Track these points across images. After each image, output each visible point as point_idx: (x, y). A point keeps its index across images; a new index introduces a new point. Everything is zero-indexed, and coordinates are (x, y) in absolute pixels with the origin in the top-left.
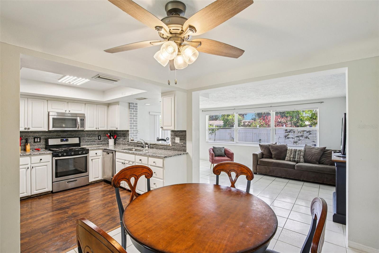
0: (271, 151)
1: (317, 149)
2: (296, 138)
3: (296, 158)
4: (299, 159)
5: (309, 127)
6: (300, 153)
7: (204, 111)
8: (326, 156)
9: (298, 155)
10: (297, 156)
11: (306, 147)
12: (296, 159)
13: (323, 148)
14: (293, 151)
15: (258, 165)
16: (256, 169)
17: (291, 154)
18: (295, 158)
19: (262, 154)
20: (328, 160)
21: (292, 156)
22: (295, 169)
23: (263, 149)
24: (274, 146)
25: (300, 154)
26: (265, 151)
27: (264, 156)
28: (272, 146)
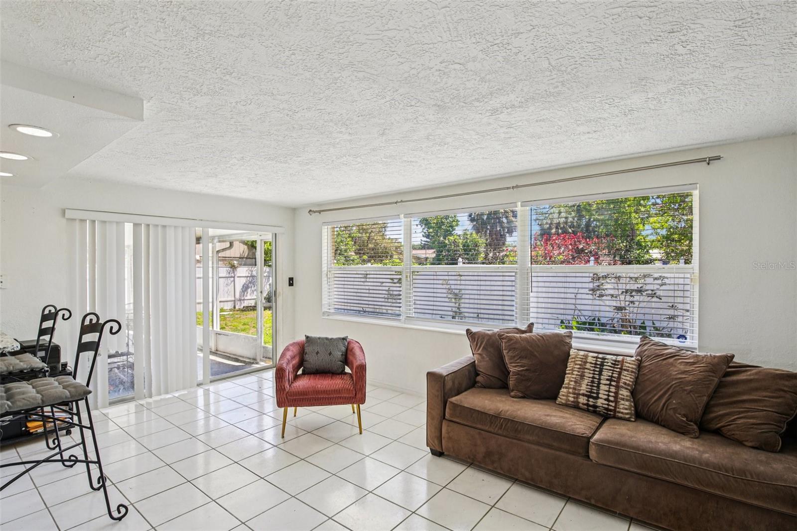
0: (507, 360)
1: (694, 363)
2: (622, 297)
3: (600, 396)
4: (613, 404)
5: (661, 265)
6: (620, 374)
7: (314, 212)
8: (730, 396)
9: (610, 385)
10: (606, 388)
11: (646, 348)
12: (600, 402)
13: (720, 357)
14: (588, 366)
15: (444, 421)
16: (440, 438)
17: (582, 376)
18: (597, 398)
19: (469, 371)
20: (742, 421)
21: (584, 388)
22: (588, 457)
23: (479, 352)
24: (517, 341)
25: (618, 382)
26: (483, 358)
27: (479, 378)
28: (510, 339)
